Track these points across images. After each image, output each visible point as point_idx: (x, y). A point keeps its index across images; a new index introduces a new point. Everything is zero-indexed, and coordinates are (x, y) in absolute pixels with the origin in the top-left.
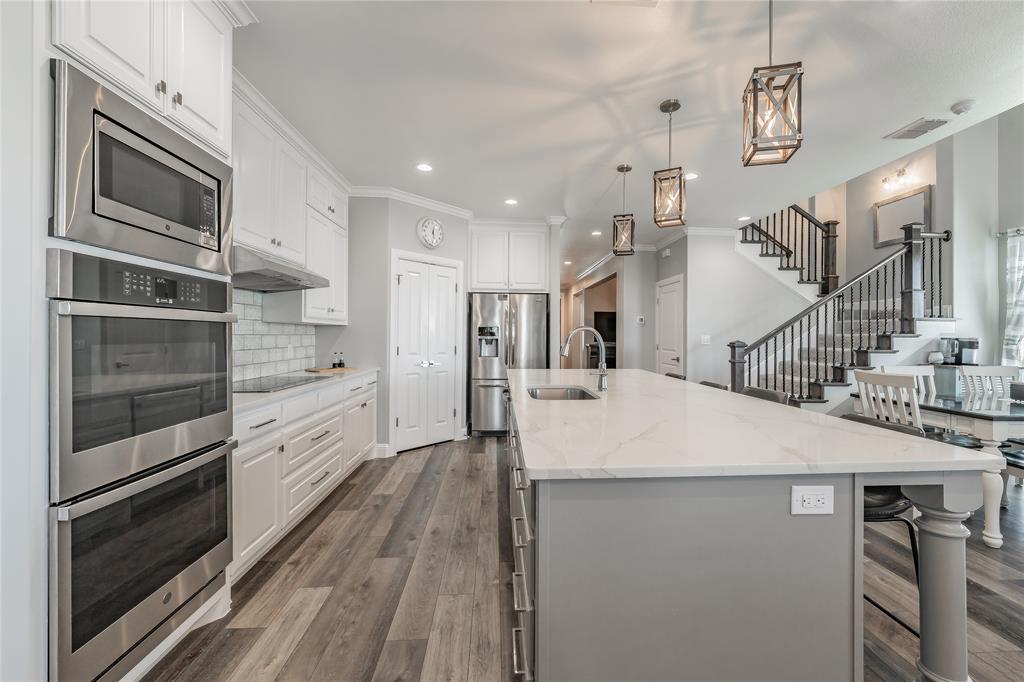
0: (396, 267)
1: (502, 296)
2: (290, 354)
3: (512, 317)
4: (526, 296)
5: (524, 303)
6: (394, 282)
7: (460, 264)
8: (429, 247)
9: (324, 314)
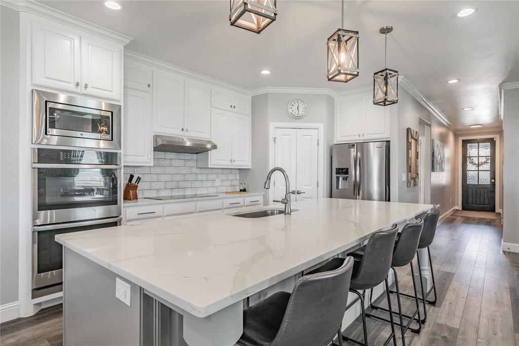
0: (272, 132)
1: (351, 145)
2: (218, 183)
6: (271, 143)
7: (321, 126)
8: (298, 118)
9: (228, 163)
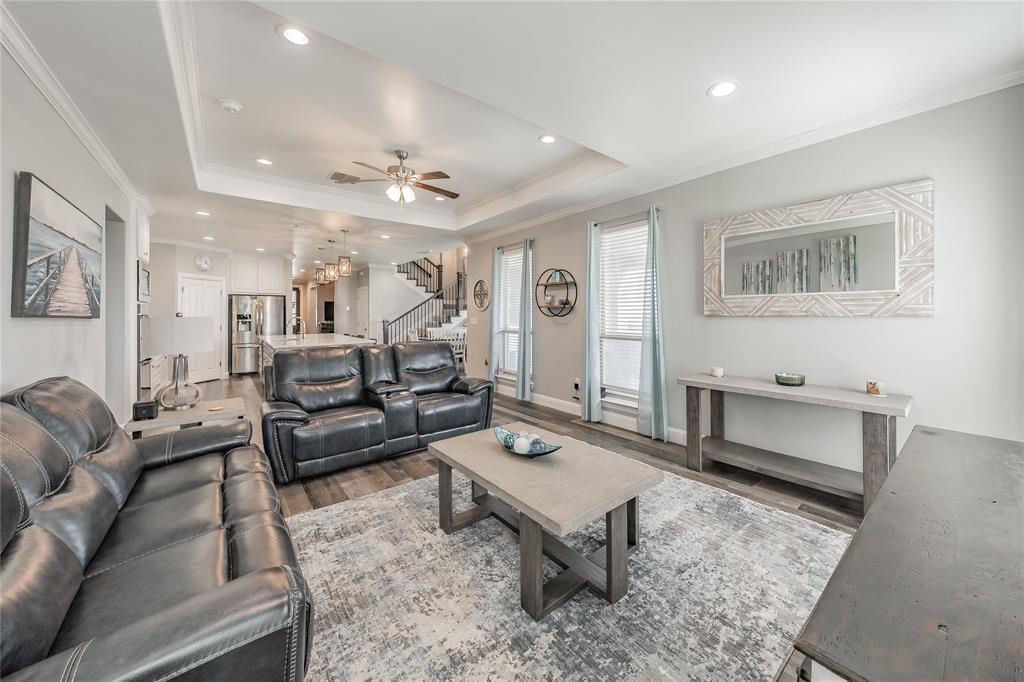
0: (181, 282)
1: (254, 297)
3: (261, 308)
4: (269, 298)
5: (269, 303)
6: (180, 291)
7: (224, 279)
8: (204, 270)
